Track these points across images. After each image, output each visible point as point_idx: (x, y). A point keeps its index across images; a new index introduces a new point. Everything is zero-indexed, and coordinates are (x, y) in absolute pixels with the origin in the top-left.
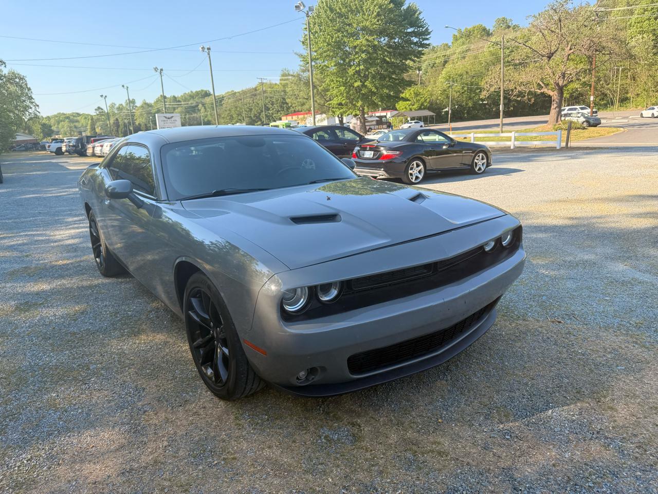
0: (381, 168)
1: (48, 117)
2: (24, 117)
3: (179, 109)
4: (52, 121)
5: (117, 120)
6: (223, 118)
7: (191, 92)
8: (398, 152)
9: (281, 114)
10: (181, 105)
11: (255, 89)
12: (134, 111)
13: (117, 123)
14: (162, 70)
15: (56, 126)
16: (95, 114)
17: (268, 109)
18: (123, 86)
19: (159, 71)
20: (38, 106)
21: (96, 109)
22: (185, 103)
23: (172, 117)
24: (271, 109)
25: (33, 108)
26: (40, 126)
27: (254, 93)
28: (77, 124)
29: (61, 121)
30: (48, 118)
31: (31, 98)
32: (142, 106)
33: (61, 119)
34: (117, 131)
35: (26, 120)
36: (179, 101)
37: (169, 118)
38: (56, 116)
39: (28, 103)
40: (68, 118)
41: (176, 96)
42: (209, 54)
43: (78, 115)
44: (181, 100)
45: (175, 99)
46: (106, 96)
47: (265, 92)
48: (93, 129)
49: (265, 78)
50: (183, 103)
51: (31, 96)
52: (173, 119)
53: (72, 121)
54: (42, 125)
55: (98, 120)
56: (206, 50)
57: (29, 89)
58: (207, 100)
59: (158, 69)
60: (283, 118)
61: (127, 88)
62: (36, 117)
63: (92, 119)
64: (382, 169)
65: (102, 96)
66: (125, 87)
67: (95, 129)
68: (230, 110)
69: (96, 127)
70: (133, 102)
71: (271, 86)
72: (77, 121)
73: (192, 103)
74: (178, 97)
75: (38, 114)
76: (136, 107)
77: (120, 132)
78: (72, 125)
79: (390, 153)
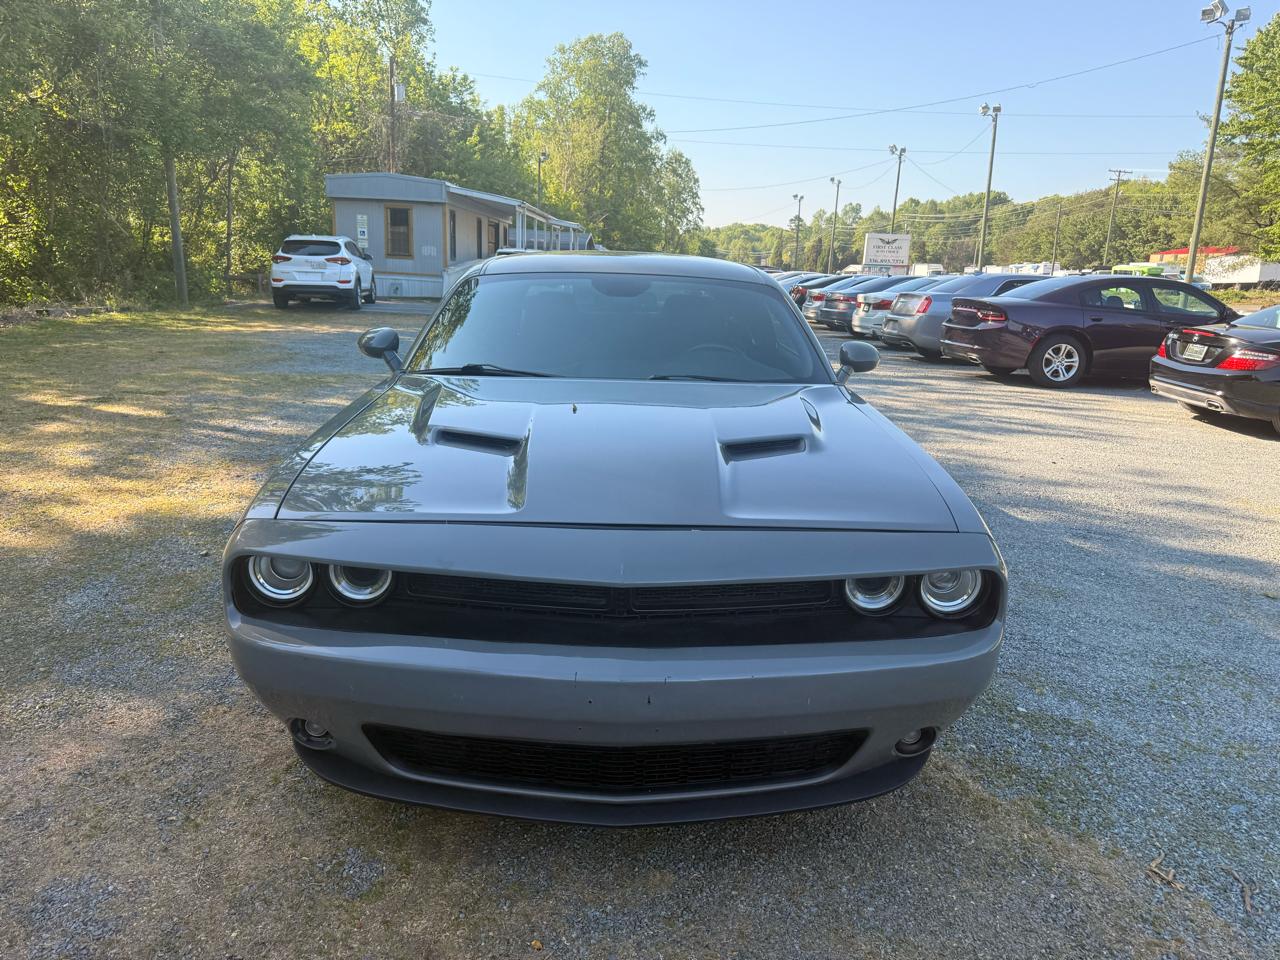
0: (1218, 390)
1: (718, 229)
2: (678, 228)
3: (937, 226)
4: (722, 236)
5: (820, 240)
6: (1021, 249)
7: (971, 195)
8: (1271, 357)
9: (1152, 248)
10: (943, 218)
11: (1106, 194)
12: (854, 226)
13: (818, 248)
14: (903, 150)
15: (725, 245)
16: (788, 228)
17: (1124, 236)
18: (832, 180)
19: (898, 153)
20: (703, 209)
21: (792, 220)
22: (951, 215)
23: (895, 240)
24: (1130, 236)
25: (695, 213)
26: (699, 244)
27: (1098, 202)
28: (757, 244)
29: (735, 238)
30: (718, 231)
31: (695, 196)
32: (871, 218)
33: (736, 233)
34: (815, 261)
35: (681, 232)
36: (941, 212)
37: (888, 243)
38: (730, 229)
39: (689, 204)
40: (746, 232)
41: (939, 202)
42: (995, 120)
43: (764, 227)
44: (945, 209)
45: (934, 206)
46: (802, 197)
47: (1126, 199)
48: (779, 254)
49: (1127, 170)
50: (947, 215)
51: (696, 193)
52: (894, 245)
53: (752, 239)
54: (702, 242)
55: (790, 239)
56: (991, 112)
57: (696, 181)
58: (998, 212)
59: (896, 150)
60: (1152, 257)
61: (839, 182)
62: (697, 228)
63: (781, 237)
64: (1220, 393)
65: (796, 196)
66: (836, 182)
67: (781, 255)
68: (1037, 235)
69: (784, 251)
70: (857, 209)
71: (1144, 187)
72: (759, 239)
73: (965, 215)
74: (941, 203)
75: (700, 223)
76: (861, 218)
77: (819, 264)
78: (749, 245)
79: (1251, 356)
